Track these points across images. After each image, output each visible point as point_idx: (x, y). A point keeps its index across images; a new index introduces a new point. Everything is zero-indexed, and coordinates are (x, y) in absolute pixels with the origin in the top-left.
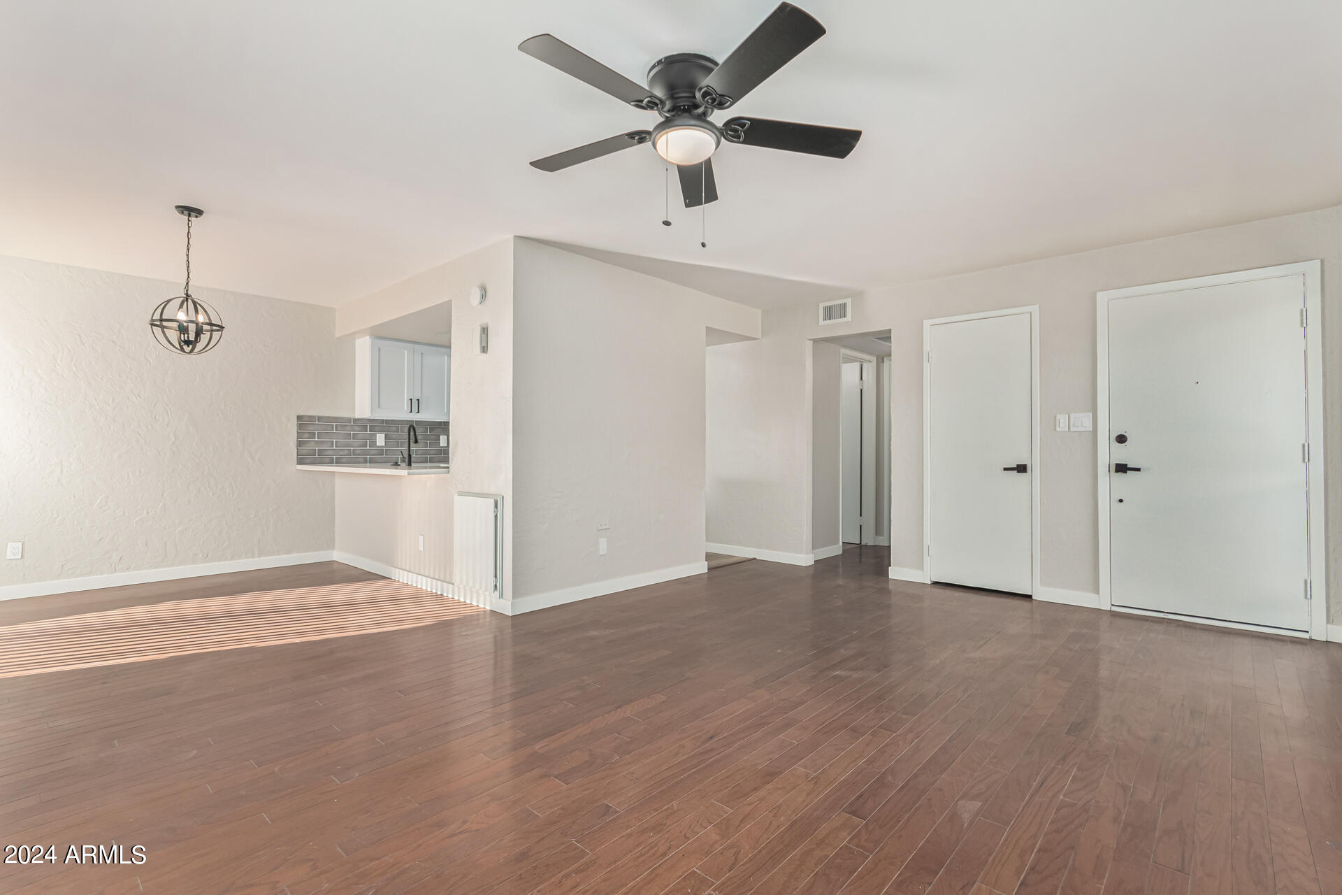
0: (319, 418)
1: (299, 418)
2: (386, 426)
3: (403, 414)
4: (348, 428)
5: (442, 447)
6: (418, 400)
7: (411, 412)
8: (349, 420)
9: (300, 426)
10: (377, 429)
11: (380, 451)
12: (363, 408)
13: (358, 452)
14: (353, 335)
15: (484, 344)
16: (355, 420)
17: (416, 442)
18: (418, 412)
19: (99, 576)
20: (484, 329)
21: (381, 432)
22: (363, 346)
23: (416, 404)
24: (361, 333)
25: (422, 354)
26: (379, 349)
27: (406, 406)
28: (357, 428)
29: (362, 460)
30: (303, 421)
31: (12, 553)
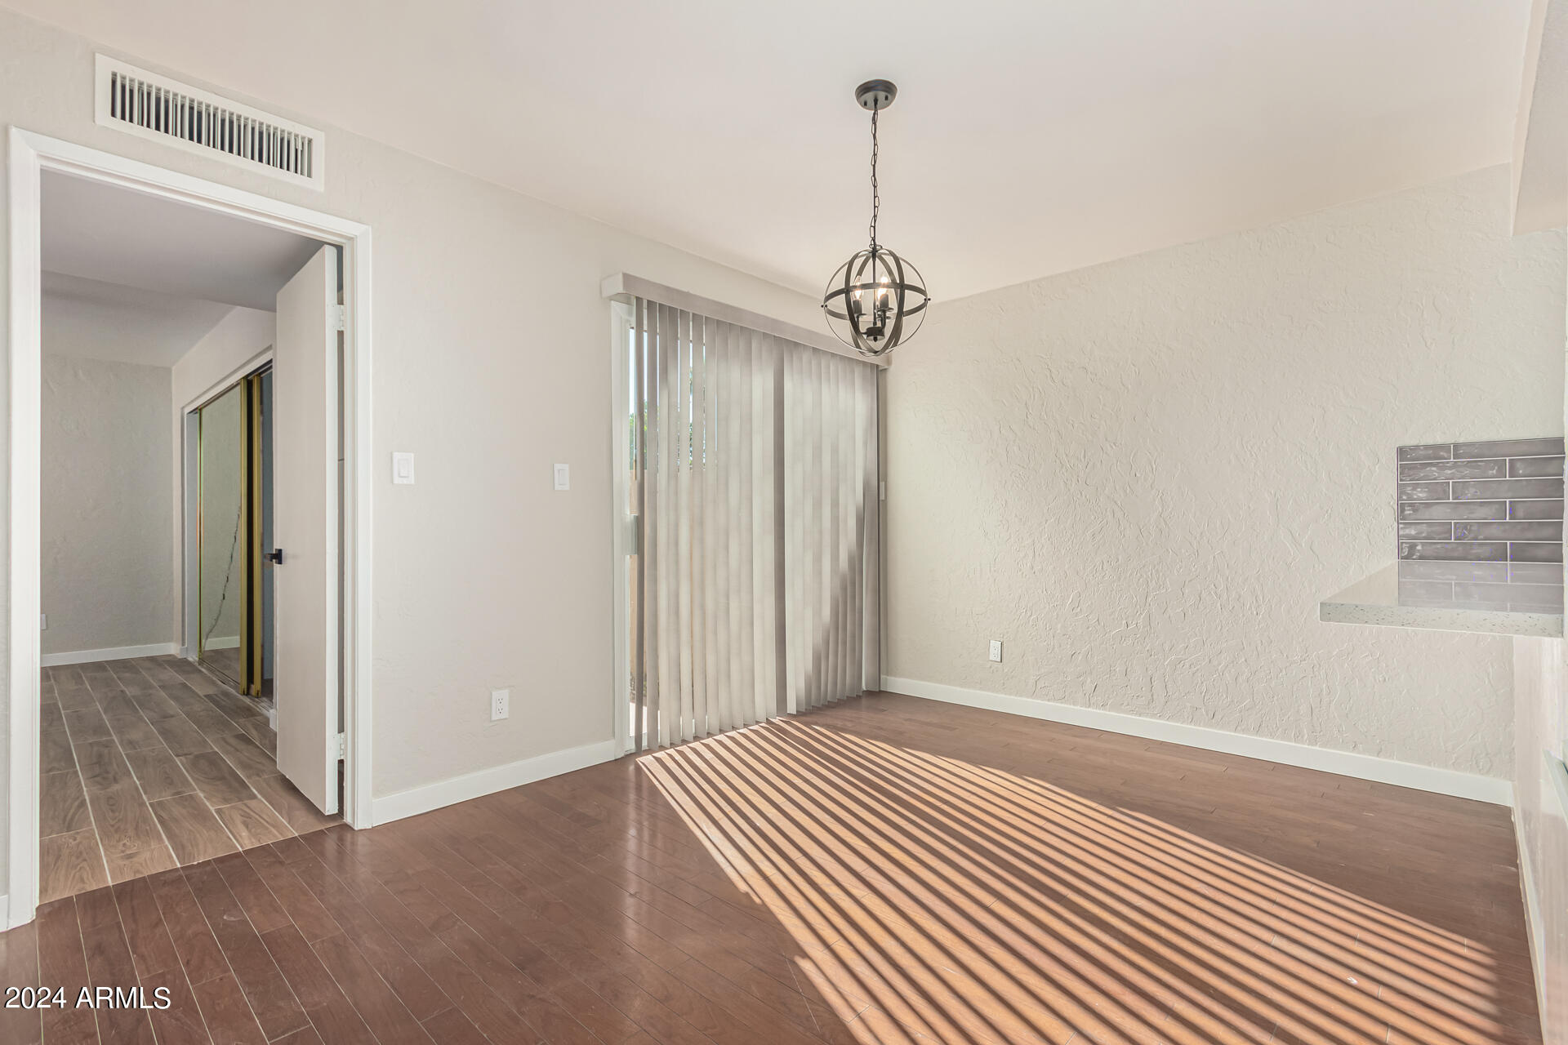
0: (1459, 448)
1: (1402, 452)
9: (1403, 471)
30: (1411, 460)
31: (994, 654)
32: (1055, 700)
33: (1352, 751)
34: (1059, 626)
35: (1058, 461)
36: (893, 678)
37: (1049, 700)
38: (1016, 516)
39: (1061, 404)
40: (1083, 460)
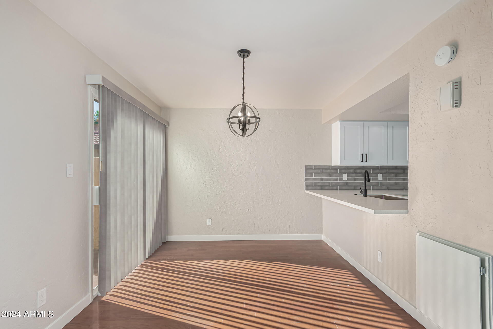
0: (315, 166)
1: (306, 166)
2: (347, 169)
3: (358, 162)
4: (328, 171)
5: (380, 181)
6: (367, 154)
7: (363, 161)
8: (329, 167)
9: (306, 171)
10: (343, 171)
11: (345, 183)
12: (336, 161)
13: (334, 183)
14: (330, 122)
15: (457, 98)
16: (332, 167)
17: (369, 181)
18: (367, 161)
19: (233, 235)
20: (456, 83)
21: (345, 173)
22: (336, 127)
23: (365, 157)
24: (334, 120)
25: (368, 127)
26: (344, 127)
27: (360, 158)
28: (332, 171)
29: (335, 188)
30: (307, 168)
31: (209, 222)
32: (228, 234)
33: (297, 234)
34: (230, 212)
35: (229, 164)
36: (170, 236)
37: (226, 235)
38: (216, 180)
39: (230, 147)
40: (236, 163)
